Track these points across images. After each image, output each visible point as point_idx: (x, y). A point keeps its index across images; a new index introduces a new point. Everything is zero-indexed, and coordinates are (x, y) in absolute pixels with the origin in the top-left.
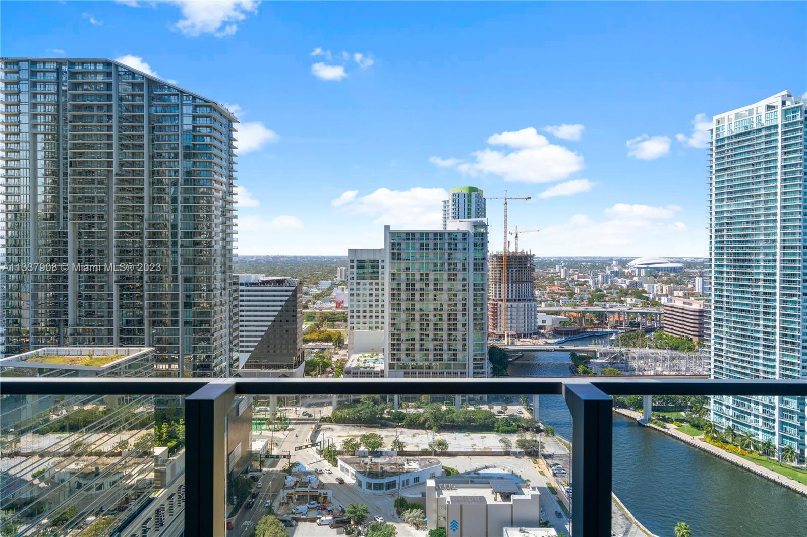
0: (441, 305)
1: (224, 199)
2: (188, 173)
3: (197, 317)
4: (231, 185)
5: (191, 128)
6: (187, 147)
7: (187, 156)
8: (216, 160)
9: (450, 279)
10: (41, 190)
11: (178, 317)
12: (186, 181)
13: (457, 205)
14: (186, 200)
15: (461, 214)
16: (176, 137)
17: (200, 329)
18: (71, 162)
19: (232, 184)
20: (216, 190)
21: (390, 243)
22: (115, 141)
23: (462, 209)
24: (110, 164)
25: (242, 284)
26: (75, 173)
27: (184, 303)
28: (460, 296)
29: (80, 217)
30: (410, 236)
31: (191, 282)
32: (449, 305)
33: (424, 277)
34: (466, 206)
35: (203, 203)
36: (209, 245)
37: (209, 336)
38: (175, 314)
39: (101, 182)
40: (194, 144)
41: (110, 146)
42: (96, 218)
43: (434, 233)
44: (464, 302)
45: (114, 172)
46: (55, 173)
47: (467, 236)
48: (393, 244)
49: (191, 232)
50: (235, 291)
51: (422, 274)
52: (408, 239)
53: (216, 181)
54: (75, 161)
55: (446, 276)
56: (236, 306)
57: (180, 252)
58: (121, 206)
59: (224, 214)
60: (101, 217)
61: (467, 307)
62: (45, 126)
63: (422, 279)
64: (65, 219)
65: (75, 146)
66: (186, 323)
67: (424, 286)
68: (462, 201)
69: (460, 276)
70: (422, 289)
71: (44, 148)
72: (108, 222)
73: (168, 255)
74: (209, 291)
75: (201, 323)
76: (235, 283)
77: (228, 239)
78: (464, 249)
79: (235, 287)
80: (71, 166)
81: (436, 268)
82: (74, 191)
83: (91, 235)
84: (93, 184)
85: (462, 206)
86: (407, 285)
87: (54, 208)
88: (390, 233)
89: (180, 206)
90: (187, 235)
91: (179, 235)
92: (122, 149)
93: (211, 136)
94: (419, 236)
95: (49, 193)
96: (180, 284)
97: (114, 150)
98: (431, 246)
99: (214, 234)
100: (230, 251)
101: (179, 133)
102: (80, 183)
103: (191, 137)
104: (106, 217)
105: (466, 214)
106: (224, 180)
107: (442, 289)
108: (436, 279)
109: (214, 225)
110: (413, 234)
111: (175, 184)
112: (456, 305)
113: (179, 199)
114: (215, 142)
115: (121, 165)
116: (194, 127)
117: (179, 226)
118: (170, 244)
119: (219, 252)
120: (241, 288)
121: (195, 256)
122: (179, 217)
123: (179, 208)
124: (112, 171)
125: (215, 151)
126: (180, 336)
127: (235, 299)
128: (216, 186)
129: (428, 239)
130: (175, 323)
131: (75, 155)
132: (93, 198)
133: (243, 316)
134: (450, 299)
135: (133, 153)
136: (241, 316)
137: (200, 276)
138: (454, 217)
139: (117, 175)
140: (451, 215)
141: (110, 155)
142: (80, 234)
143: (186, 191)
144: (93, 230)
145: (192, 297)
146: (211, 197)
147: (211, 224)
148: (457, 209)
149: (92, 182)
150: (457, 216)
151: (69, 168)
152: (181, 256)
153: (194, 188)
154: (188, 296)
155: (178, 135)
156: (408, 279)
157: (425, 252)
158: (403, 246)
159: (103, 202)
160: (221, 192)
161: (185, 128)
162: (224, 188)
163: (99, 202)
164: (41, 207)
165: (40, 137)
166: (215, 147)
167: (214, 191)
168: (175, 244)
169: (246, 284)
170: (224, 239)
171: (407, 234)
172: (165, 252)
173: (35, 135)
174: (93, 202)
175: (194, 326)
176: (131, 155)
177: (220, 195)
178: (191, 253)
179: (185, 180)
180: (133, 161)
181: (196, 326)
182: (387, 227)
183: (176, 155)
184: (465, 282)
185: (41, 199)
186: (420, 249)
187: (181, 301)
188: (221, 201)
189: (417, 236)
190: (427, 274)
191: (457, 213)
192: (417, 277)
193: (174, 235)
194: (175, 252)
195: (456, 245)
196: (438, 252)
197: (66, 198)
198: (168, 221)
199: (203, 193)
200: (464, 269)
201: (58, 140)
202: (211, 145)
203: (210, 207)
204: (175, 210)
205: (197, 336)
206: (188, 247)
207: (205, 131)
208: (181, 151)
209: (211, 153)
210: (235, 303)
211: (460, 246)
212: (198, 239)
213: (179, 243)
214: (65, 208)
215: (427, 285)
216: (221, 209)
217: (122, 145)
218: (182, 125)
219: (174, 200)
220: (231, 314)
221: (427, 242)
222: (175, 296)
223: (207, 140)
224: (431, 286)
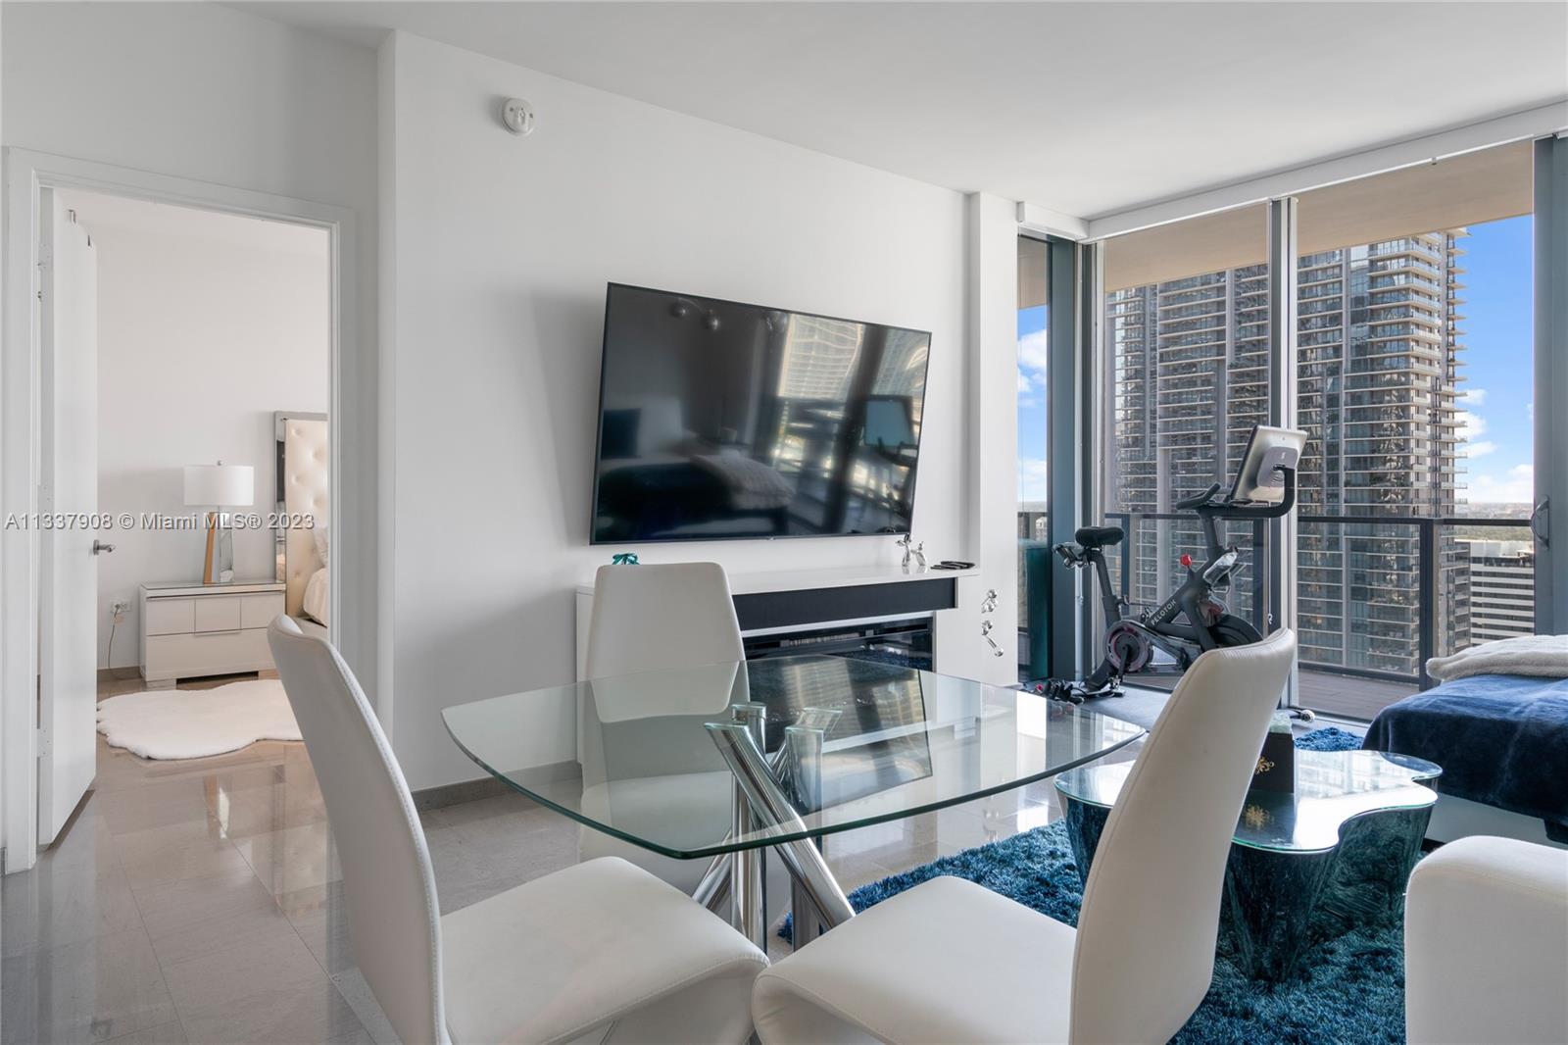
1: (1435, 391)
2: (1360, 349)
3: (1379, 618)
4: (1450, 362)
5: (1367, 263)
6: (1358, 301)
7: (1357, 318)
8: (1418, 317)
10: (1119, 402)
11: (1340, 614)
12: (1356, 365)
14: (1355, 398)
16: (1337, 286)
17: (1385, 642)
18: (1161, 355)
19: (1453, 360)
20: (1417, 375)
22: (1228, 312)
24: (1221, 350)
25: (1477, 560)
26: (1168, 371)
27: (1353, 589)
29: (1174, 440)
31: (1365, 551)
35: (1391, 402)
36: (1403, 481)
37: (1403, 656)
38: (1335, 608)
39: (1207, 382)
40: (1372, 294)
41: (1221, 320)
42: (1199, 440)
45: (1227, 363)
46: (1138, 374)
49: (1366, 458)
50: (1462, 572)
53: (1418, 358)
54: (1167, 352)
56: (1463, 603)
57: (1343, 495)
58: (1238, 418)
59: (1434, 421)
60: (1206, 438)
62: (1126, 304)
64: (1153, 444)
65: (1168, 328)
66: (1356, 627)
71: (1124, 338)
72: (1218, 446)
73: (1320, 501)
74: (1403, 569)
75: (1387, 629)
76: (1460, 557)
77: (1444, 469)
79: (1461, 565)
80: (1161, 361)
82: (1166, 399)
83: (1190, 468)
84: (1195, 385)
87: (1138, 428)
89: (1343, 411)
90: (1356, 463)
91: (1343, 463)
92: (1240, 323)
93: (1407, 273)
95: (1132, 405)
96: (1343, 553)
97: (1228, 327)
99: (1413, 460)
100: (1450, 493)
101: (1343, 279)
102: (1175, 386)
103: (1367, 279)
104: (1214, 438)
106: (1436, 353)
109: (1413, 443)
111: (1334, 371)
113: (1343, 398)
114: (1417, 283)
115: (1239, 349)
116: (1372, 262)
117: (1343, 447)
118: (1325, 480)
119: (1423, 496)
120: (1474, 567)
121: (1373, 502)
122: (1343, 431)
123: (1343, 414)
124: (1224, 360)
125: (1415, 300)
126: (1344, 649)
127: (1462, 588)
128: (1417, 367)
130: (1334, 624)
131: (1168, 342)
132: (1194, 408)
133: (1480, 626)
135: (1258, 326)
136: (1475, 625)
137: (1385, 541)
139: (1232, 366)
141: (1221, 334)
142: (1174, 467)
143: (1355, 382)
144: (1194, 460)
145: (1367, 580)
146: (1408, 390)
147: (1407, 441)
149: (1192, 383)
151: (1158, 364)
152: (1345, 502)
153: (1372, 376)
154: (1359, 577)
155: (1341, 282)
159: (1209, 413)
160: (1429, 379)
161: (1353, 265)
162: (1437, 370)
163: (1203, 413)
164: (1120, 427)
165: (1120, 322)
166: (1417, 293)
167: (1412, 377)
168: (1334, 480)
169: (1488, 561)
170: (1435, 470)
172: (1315, 496)
173: (1113, 320)
174: (1195, 415)
175: (1372, 634)
176: (1255, 330)
177: (1428, 384)
178: (1366, 495)
179: (1353, 362)
180: (1258, 341)
181: (1377, 634)
183: (1336, 319)
185: (1119, 415)
187: (1344, 585)
188: (1428, 396)
193: (1333, 464)
194: (1334, 496)
197: (1154, 412)
198: (1321, 438)
199: (1390, 382)
201: (1143, 324)
202: (1407, 290)
203: (1405, 409)
204: (1334, 418)
205: (1378, 653)
206: (1360, 486)
207: (1395, 266)
208: (1345, 311)
209: (1407, 307)
210: (1459, 597)
212: (1379, 470)
213: (1343, 478)
214: (1153, 426)
216: (1429, 411)
217: (1241, 314)
218: (1348, 263)
219: (1333, 400)
220: (1452, 618)
222: (1335, 576)
223: (1400, 281)
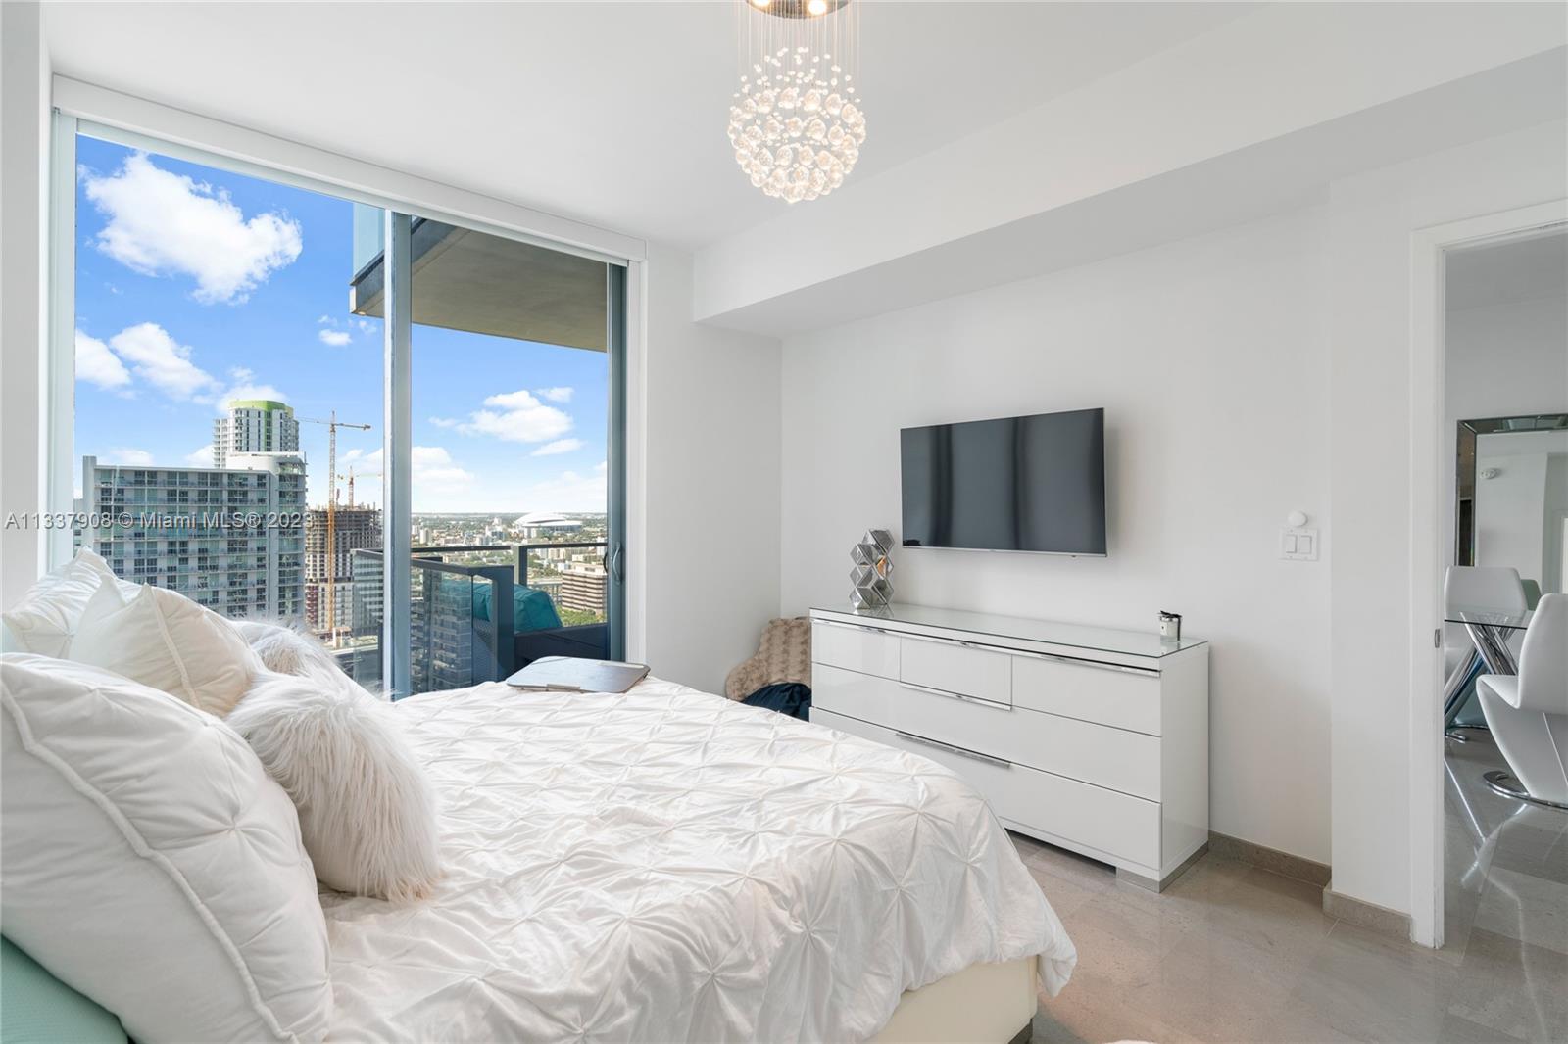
0: (216, 593)
9: (232, 550)
13: (244, 428)
15: (253, 442)
21: (96, 488)
23: (253, 436)
28: (252, 577)
30: (143, 477)
32: (230, 593)
33: (178, 548)
34: (263, 430)
43: (199, 474)
44: (260, 586)
47: (267, 480)
48: (104, 491)
51: (172, 543)
52: (142, 482)
55: (224, 545)
61: (266, 594)
63: (171, 552)
67: (177, 563)
68: (253, 422)
69: (253, 545)
70: (170, 569)
78: (261, 501)
81: (201, 532)
85: (253, 430)
86: (138, 562)
88: (96, 470)
94: (165, 477)
98: (193, 495)
105: (262, 443)
107: (215, 568)
108: (201, 551)
110: (153, 474)
112: (244, 592)
129: (187, 483)
134: (232, 583)
138: (239, 449)
140: (232, 444)
148: (244, 435)
150: (243, 446)
156: (139, 553)
157: (178, 505)
158: (129, 494)
171: (139, 473)
182: (89, 461)
184: (261, 554)
186: (169, 500)
189: (159, 478)
190: (184, 544)
191: (244, 441)
192: (162, 547)
195: (245, 493)
196: (208, 504)
200: (261, 533)
211: (252, 496)
215: (184, 561)
221: (185, 488)
224: (193, 563)
